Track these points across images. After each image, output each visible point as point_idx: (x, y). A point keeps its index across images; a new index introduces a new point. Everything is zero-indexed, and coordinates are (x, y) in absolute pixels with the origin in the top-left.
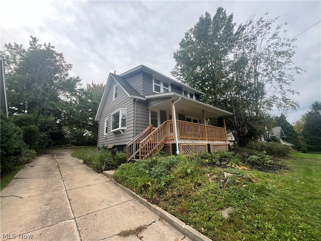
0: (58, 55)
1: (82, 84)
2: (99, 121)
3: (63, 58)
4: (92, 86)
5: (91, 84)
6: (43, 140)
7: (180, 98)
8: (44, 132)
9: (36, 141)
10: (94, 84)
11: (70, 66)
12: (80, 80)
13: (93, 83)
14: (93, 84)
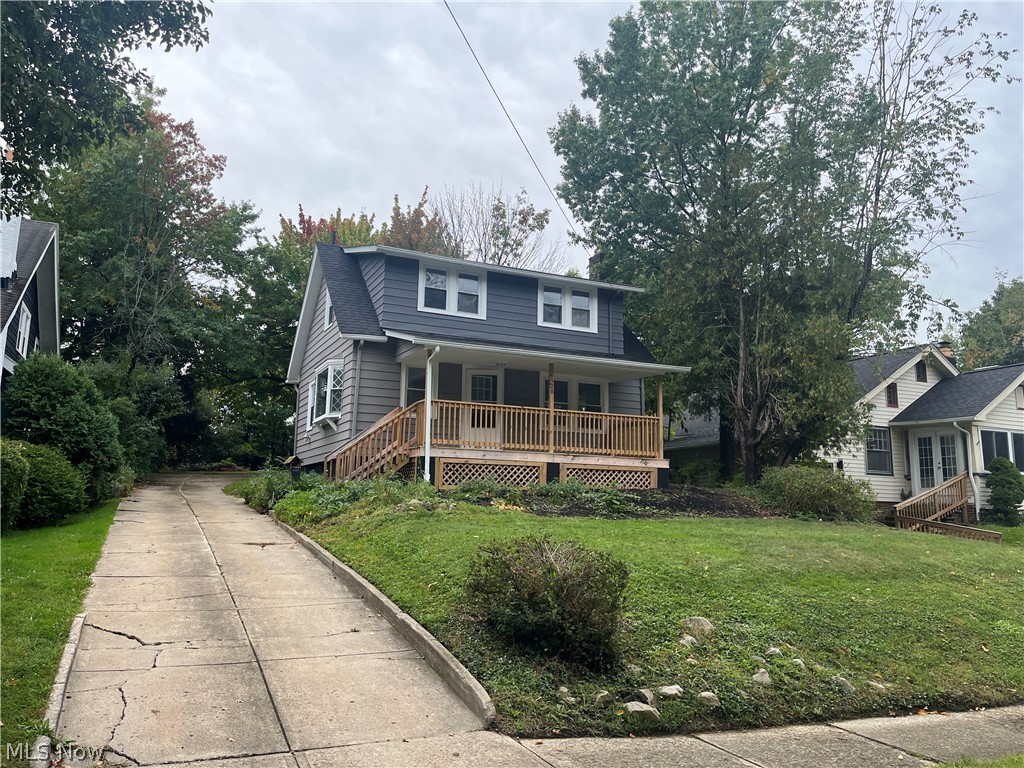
0: (178, 128)
1: (260, 231)
2: (298, 386)
3: (193, 136)
4: (298, 227)
5: (296, 222)
6: (146, 443)
7: (438, 349)
8: (150, 417)
9: (131, 445)
10: (306, 218)
11: (216, 163)
12: (253, 218)
13: (301, 215)
14: (302, 221)
